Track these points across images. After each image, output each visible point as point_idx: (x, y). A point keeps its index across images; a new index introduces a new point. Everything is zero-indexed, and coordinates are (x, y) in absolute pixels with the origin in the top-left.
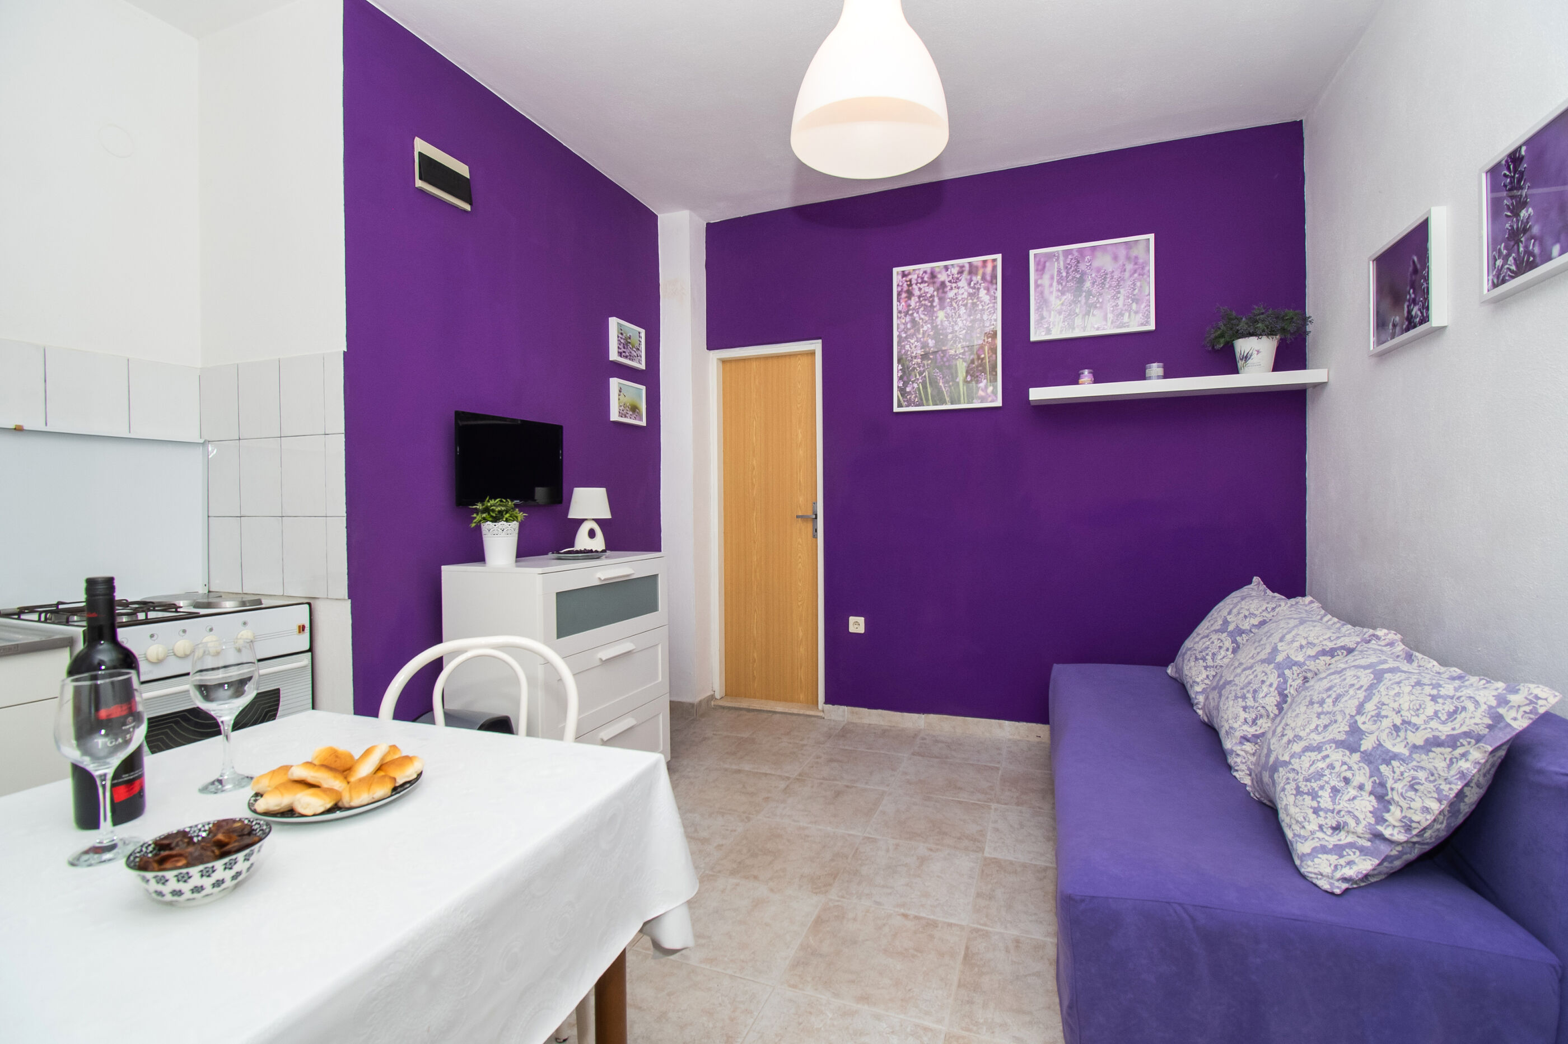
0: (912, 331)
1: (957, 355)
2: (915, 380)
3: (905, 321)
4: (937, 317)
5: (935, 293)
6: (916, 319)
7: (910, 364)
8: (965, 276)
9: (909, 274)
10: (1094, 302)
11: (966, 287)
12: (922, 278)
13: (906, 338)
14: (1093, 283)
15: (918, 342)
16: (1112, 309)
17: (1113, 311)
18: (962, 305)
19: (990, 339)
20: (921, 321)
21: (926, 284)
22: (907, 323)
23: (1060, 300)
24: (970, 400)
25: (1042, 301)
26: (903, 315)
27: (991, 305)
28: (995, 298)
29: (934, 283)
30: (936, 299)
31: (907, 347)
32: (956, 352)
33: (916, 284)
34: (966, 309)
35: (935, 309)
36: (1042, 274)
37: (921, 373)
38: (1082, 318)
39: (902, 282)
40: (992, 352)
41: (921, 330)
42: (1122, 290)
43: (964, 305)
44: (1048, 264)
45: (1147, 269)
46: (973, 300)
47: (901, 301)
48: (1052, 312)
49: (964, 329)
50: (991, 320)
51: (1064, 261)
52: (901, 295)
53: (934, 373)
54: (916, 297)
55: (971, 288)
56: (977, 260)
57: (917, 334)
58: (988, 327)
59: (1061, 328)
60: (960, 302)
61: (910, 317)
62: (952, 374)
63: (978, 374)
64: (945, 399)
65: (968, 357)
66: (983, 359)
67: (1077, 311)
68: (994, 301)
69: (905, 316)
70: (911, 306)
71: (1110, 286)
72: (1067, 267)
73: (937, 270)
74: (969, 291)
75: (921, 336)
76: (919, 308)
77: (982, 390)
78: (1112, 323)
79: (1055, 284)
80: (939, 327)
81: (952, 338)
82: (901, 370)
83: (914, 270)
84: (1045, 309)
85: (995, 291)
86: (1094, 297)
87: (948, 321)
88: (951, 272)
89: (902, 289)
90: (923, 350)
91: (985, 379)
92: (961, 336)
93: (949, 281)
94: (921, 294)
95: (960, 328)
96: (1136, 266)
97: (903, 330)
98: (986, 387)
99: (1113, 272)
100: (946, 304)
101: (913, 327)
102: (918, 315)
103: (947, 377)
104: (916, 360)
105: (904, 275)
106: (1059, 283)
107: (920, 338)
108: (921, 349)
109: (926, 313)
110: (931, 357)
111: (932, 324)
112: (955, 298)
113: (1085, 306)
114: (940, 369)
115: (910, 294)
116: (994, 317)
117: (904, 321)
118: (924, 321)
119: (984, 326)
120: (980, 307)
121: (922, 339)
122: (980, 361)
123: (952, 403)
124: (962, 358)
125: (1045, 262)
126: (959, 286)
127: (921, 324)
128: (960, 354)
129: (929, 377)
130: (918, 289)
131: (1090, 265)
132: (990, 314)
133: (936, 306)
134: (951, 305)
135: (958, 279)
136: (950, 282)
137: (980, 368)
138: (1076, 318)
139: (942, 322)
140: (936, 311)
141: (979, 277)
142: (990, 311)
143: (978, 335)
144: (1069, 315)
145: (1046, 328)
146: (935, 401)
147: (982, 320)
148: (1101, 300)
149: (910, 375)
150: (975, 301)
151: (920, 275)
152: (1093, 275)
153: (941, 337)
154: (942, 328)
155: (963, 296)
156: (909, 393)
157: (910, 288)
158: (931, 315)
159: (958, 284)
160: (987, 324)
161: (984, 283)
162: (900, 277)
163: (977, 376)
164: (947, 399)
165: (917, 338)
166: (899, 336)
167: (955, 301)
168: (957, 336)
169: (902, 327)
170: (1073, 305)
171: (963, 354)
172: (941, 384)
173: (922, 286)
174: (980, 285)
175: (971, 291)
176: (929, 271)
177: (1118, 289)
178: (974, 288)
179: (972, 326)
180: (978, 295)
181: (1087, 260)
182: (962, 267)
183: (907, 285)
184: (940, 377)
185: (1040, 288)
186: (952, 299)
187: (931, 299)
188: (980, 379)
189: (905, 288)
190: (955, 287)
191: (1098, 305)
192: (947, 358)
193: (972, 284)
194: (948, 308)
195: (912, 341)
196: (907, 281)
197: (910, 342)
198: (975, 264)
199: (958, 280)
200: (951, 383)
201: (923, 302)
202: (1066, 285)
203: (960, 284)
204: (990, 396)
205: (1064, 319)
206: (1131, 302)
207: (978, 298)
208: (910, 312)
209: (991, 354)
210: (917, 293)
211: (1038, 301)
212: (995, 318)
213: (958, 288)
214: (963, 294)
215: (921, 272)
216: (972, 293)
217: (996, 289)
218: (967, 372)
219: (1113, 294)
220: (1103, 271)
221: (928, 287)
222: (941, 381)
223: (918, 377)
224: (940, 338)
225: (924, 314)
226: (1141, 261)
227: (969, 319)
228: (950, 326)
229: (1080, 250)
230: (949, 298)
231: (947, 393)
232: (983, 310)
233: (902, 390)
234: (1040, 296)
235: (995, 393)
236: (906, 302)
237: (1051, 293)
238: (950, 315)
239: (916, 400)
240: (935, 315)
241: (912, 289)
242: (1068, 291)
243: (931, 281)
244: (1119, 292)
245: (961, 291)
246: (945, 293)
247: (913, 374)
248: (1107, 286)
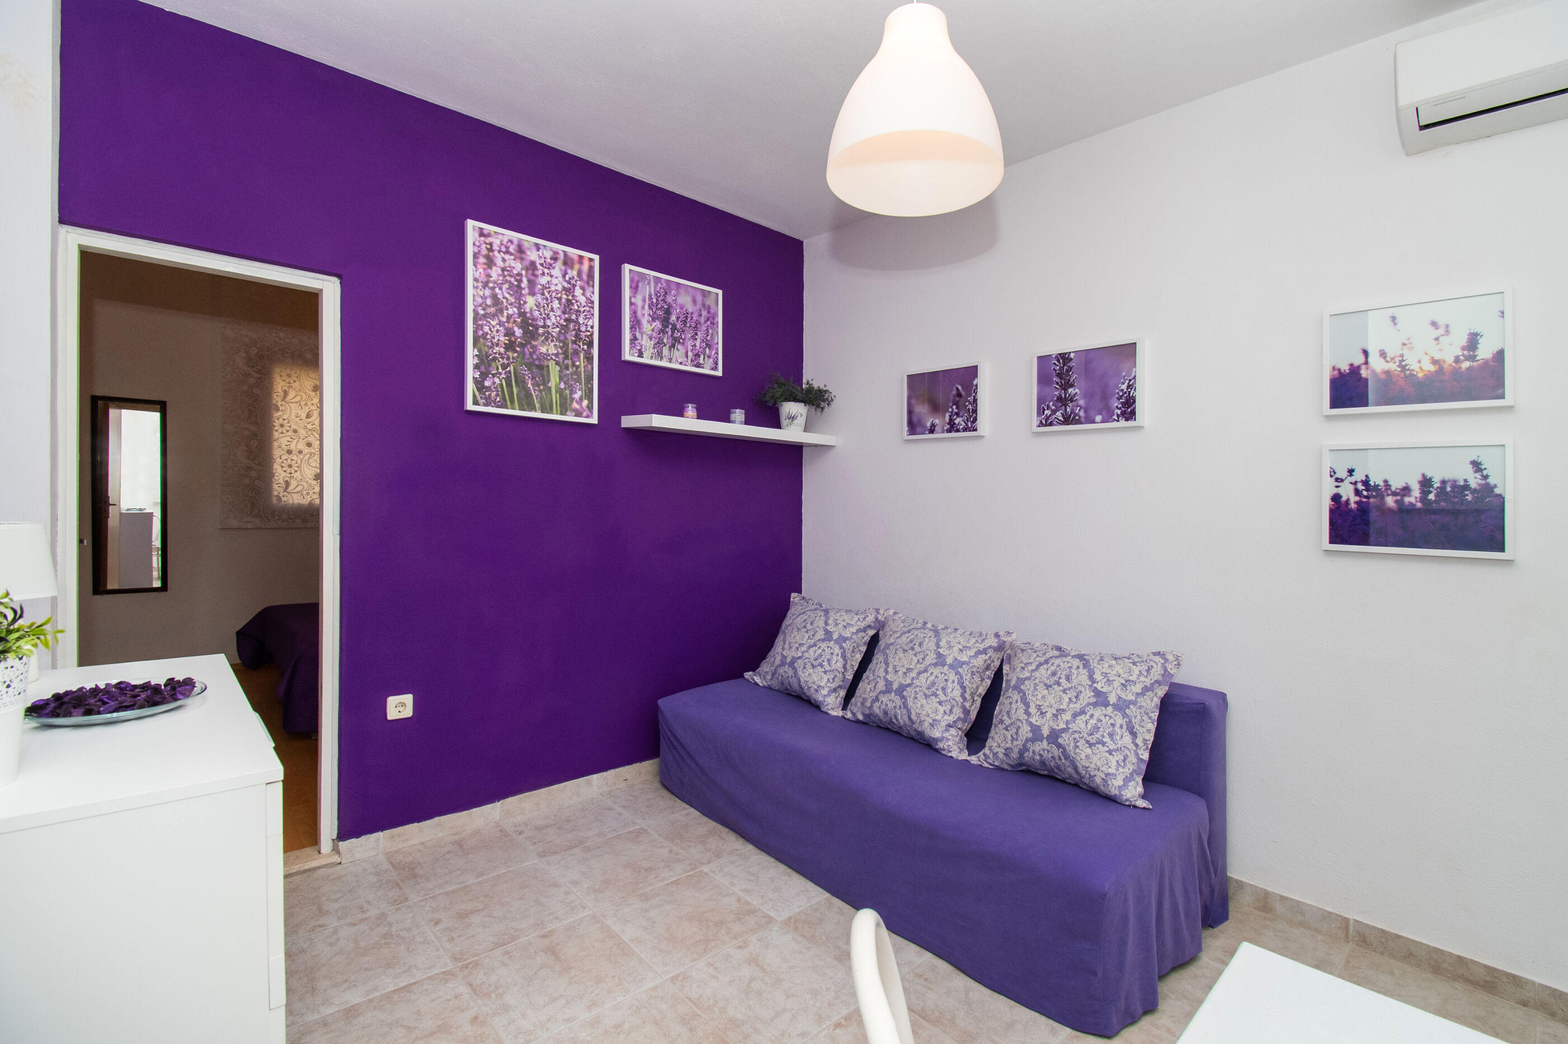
0: (492, 310)
1: (549, 355)
2: (496, 374)
3: (484, 294)
4: (525, 302)
5: (524, 273)
6: (499, 296)
7: (491, 352)
8: (559, 265)
9: (489, 235)
10: (678, 337)
11: (561, 279)
12: (507, 248)
13: (484, 316)
14: (678, 318)
15: (500, 326)
16: (691, 348)
17: (692, 350)
18: (555, 297)
19: (585, 347)
20: (505, 301)
21: (512, 257)
22: (486, 298)
23: (651, 325)
24: (563, 411)
25: (635, 321)
26: (480, 284)
27: (588, 309)
28: (592, 302)
29: (522, 259)
30: (525, 280)
31: (486, 329)
32: (548, 351)
33: (499, 251)
34: (560, 304)
35: (523, 292)
36: (635, 293)
37: (504, 367)
38: (669, 350)
39: (479, 241)
40: (588, 361)
41: (505, 312)
42: (699, 333)
43: (558, 299)
44: (640, 284)
45: (716, 320)
46: (568, 296)
47: (479, 266)
48: (644, 335)
49: (557, 326)
50: (586, 325)
51: (655, 287)
52: (477, 258)
53: (522, 370)
54: (499, 269)
55: (566, 281)
56: (574, 252)
57: (500, 315)
58: (584, 332)
59: (652, 353)
60: (554, 294)
61: (490, 291)
62: (543, 376)
63: (573, 383)
64: (535, 405)
65: (561, 361)
66: (578, 367)
67: (665, 341)
68: (590, 305)
69: (484, 288)
70: (492, 277)
71: (690, 326)
72: (657, 294)
73: (526, 245)
74: (563, 284)
75: (504, 319)
76: (502, 284)
77: (577, 402)
78: (692, 361)
79: (647, 307)
80: (528, 315)
81: (543, 334)
82: (476, 355)
83: (495, 232)
84: (637, 329)
85: (592, 295)
86: (678, 332)
87: (539, 311)
88: (543, 253)
89: (479, 251)
90: (507, 338)
91: (579, 390)
92: (553, 333)
93: (540, 264)
94: (506, 267)
95: (554, 324)
96: (709, 315)
97: (481, 305)
98: (581, 399)
99: (692, 313)
100: (537, 290)
101: (494, 305)
102: (500, 291)
103: (537, 379)
104: (498, 349)
105: (482, 233)
106: (650, 308)
107: (505, 322)
108: (505, 336)
109: (512, 293)
110: (518, 349)
111: (519, 308)
112: (547, 286)
113: (671, 338)
114: (530, 366)
115: (490, 263)
116: (590, 323)
117: (481, 293)
118: (509, 302)
119: (579, 329)
120: (576, 308)
121: (506, 324)
122: (574, 369)
123: (542, 412)
124: (555, 360)
125: (638, 282)
126: (552, 274)
127: (505, 304)
128: (553, 354)
129: (515, 373)
130: (501, 259)
131: (676, 300)
132: (586, 318)
133: (524, 289)
134: (543, 294)
135: (551, 265)
136: (542, 265)
137: (575, 377)
138: (664, 348)
139: (531, 310)
140: (523, 294)
141: (575, 273)
142: (587, 315)
143: (573, 338)
144: (658, 343)
145: (639, 350)
146: (523, 405)
147: (577, 322)
148: (683, 337)
149: (490, 365)
150: (570, 297)
151: (505, 243)
152: (678, 311)
153: (531, 328)
154: (531, 317)
155: (557, 288)
156: (489, 389)
157: (491, 254)
158: (518, 297)
159: (551, 271)
160: (583, 329)
161: (579, 281)
162: (477, 235)
163: (572, 385)
164: (537, 405)
165: (500, 321)
166: (475, 312)
167: (548, 290)
168: (549, 333)
169: (480, 300)
170: (662, 335)
171: (556, 355)
172: (530, 385)
173: (507, 257)
174: (576, 281)
175: (566, 285)
176: (516, 242)
177: (696, 330)
178: (569, 283)
179: (566, 326)
180: (574, 292)
181: (673, 294)
182: (556, 253)
183: (487, 248)
184: (529, 377)
185: (633, 306)
186: (544, 287)
187: (518, 278)
188: (574, 389)
189: (484, 252)
190: (548, 274)
191: (681, 341)
192: (537, 356)
193: (567, 278)
194: (539, 295)
195: (493, 323)
196: (486, 244)
197: (489, 322)
198: (571, 255)
199: (550, 267)
200: (541, 387)
201: (508, 278)
202: (656, 312)
203: (553, 272)
204: (584, 410)
205: (654, 346)
206: (705, 346)
207: (573, 296)
208: (491, 285)
209: (586, 363)
210: (500, 263)
211: (632, 320)
212: (592, 324)
213: (551, 276)
214: (556, 285)
215: (505, 240)
216: (566, 288)
217: (593, 293)
218: (561, 378)
219: (693, 334)
220: (685, 309)
221: (514, 262)
222: (530, 381)
223: (500, 370)
224: (529, 329)
225: (508, 293)
226: (712, 311)
227: (563, 317)
228: (541, 318)
229: (668, 282)
230: (540, 284)
231: (537, 399)
232: (578, 311)
233: (479, 384)
234: (634, 315)
235: (590, 408)
236: (484, 269)
237: (644, 315)
238: (542, 306)
239: (498, 399)
240: (524, 299)
241: (494, 256)
242: (658, 319)
243: (518, 255)
244: (696, 334)
245: (555, 281)
246: (536, 276)
247: (494, 364)
248: (688, 325)
